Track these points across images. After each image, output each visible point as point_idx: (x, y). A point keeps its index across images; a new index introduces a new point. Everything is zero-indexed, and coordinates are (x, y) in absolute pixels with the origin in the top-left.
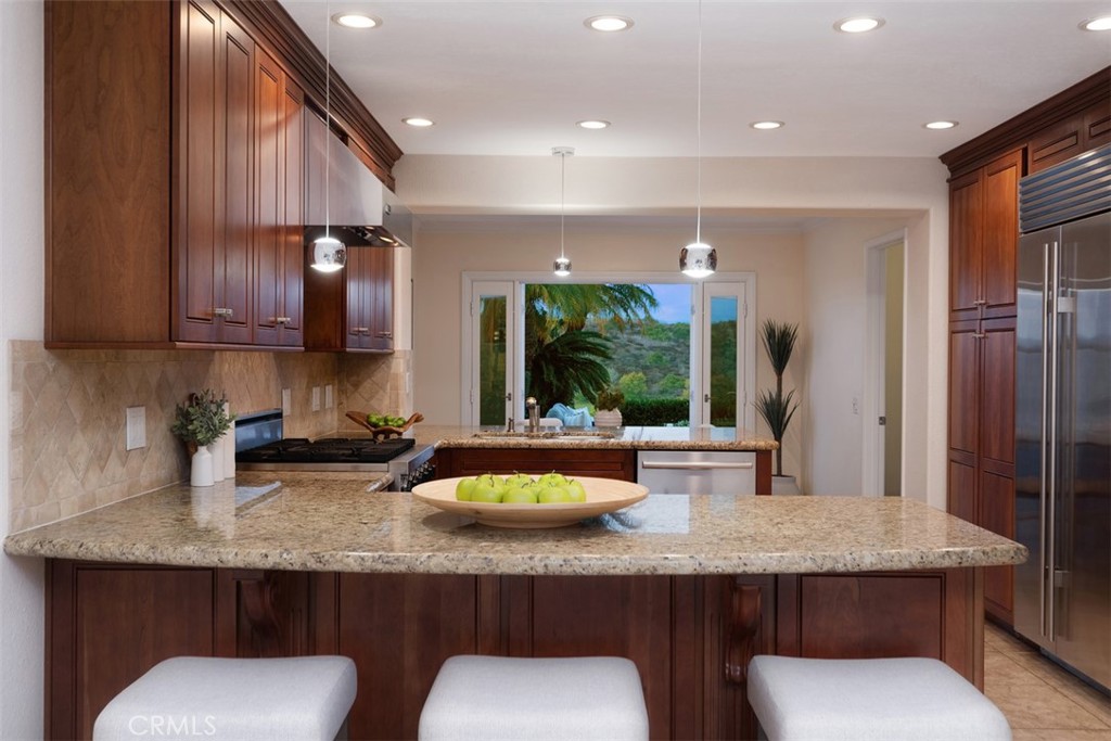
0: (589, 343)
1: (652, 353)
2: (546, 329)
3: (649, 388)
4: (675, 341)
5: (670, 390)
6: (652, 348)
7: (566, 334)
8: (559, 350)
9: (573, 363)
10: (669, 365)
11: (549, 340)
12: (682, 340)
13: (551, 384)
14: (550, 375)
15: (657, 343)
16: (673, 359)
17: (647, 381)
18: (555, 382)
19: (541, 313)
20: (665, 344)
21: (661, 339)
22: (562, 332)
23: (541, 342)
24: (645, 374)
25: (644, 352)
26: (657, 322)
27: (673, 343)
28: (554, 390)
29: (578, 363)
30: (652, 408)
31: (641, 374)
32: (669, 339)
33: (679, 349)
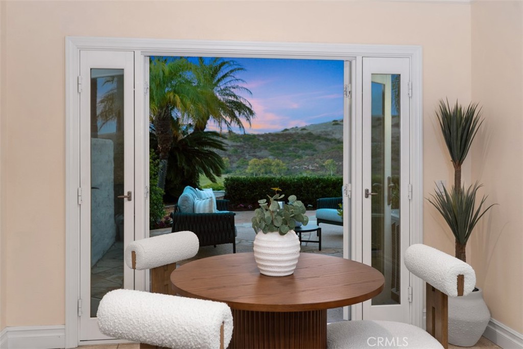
0: (210, 139)
1: (232, 148)
2: (180, 129)
3: (231, 165)
4: (243, 142)
5: (242, 166)
6: (232, 146)
7: (193, 133)
8: (189, 144)
9: (198, 153)
10: (241, 154)
11: (181, 137)
12: (246, 142)
13: (183, 168)
14: (182, 163)
15: (235, 144)
16: (243, 151)
17: (230, 162)
18: (186, 167)
19: (175, 119)
20: (239, 144)
21: (237, 142)
22: (191, 131)
23: (175, 138)
24: (229, 158)
25: (229, 148)
26: (235, 133)
27: (242, 143)
28: (185, 173)
29: (202, 153)
30: (251, 182)
31: (227, 159)
32: (241, 141)
33: (246, 146)
